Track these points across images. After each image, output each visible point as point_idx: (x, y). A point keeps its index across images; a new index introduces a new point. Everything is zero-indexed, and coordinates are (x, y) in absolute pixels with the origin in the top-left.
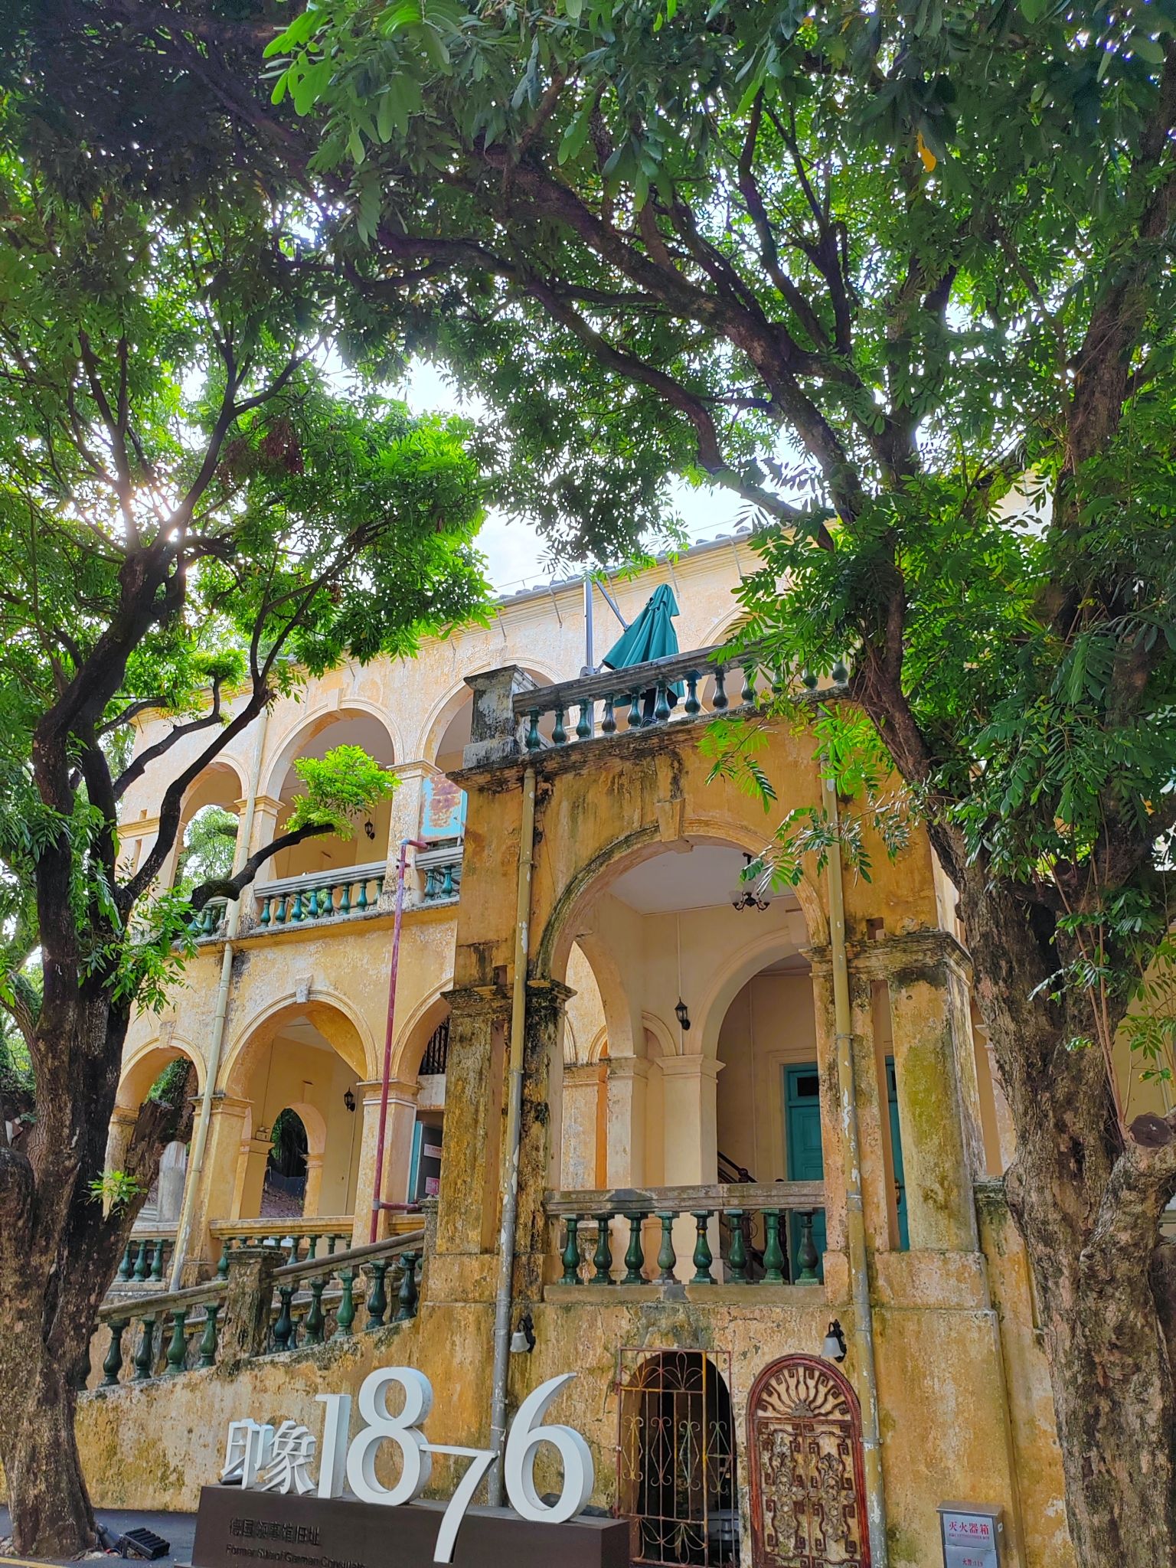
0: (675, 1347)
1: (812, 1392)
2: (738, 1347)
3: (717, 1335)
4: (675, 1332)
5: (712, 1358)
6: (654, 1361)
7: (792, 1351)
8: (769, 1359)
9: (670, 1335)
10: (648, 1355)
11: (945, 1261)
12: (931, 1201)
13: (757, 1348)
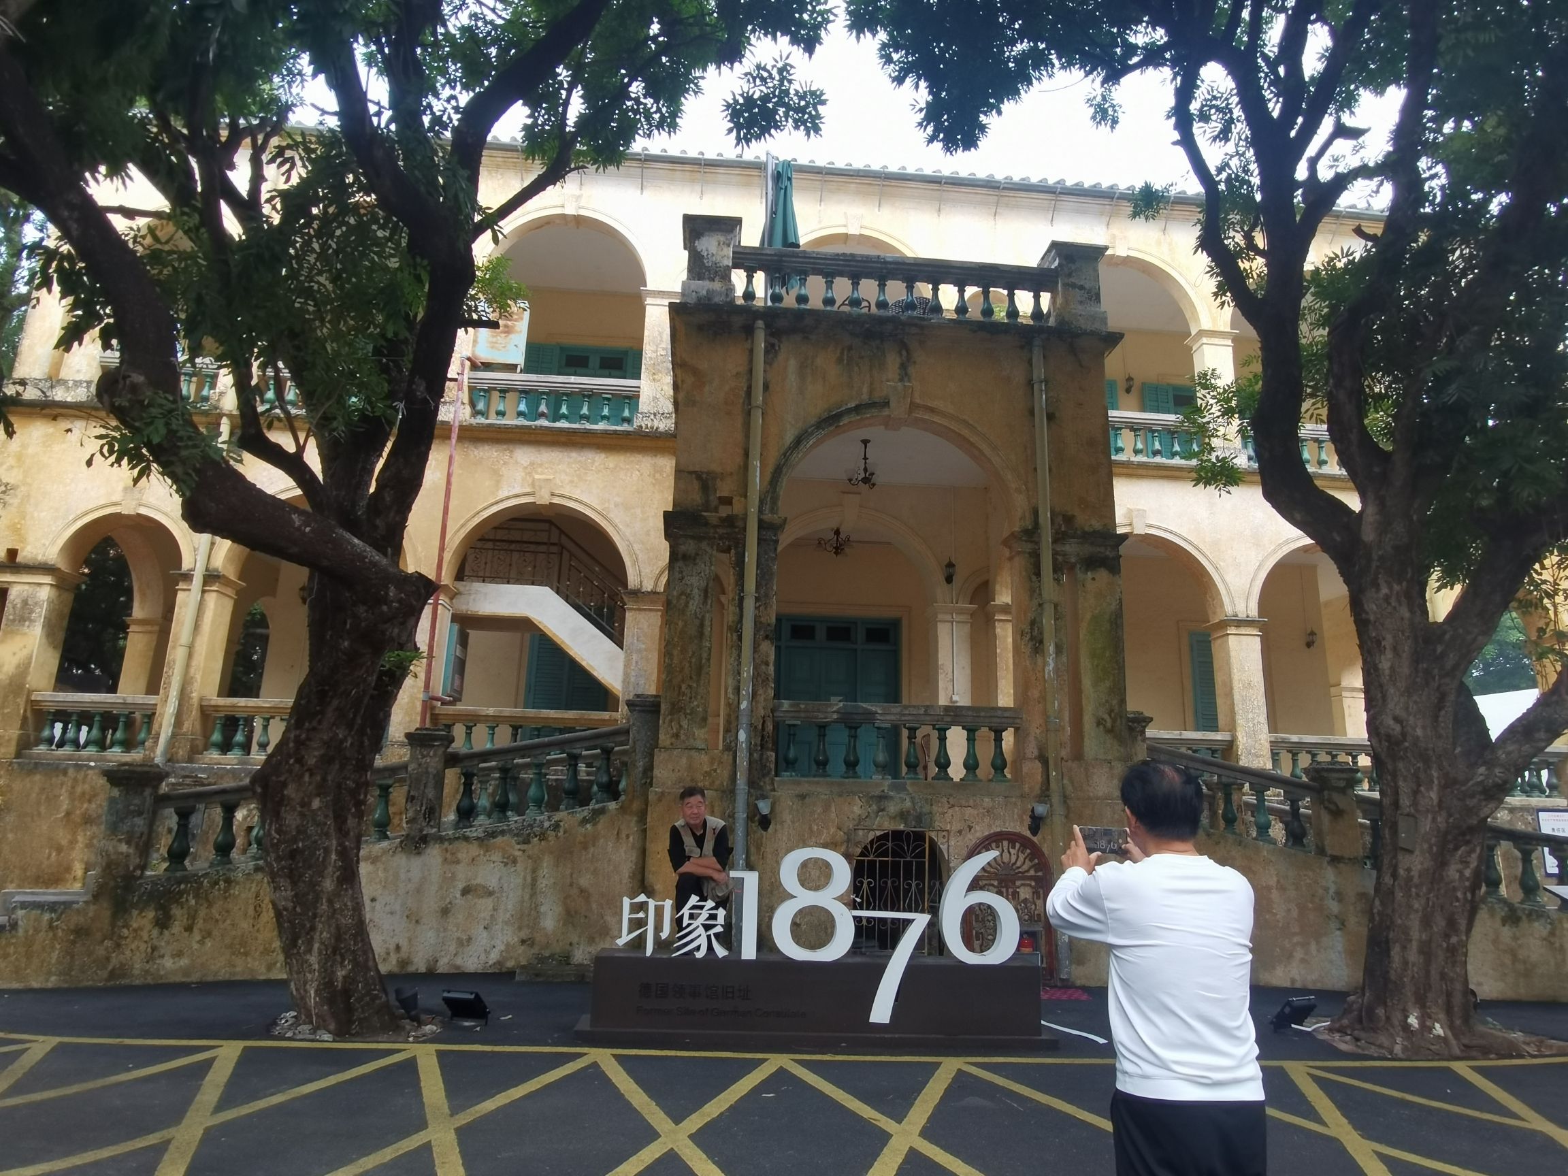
0: (902, 827)
1: (1013, 859)
2: (956, 826)
3: (937, 817)
4: (903, 815)
5: (933, 835)
6: (884, 837)
7: (999, 830)
8: (979, 835)
9: (898, 818)
10: (878, 833)
11: (1111, 768)
12: (1101, 727)
13: (970, 828)
